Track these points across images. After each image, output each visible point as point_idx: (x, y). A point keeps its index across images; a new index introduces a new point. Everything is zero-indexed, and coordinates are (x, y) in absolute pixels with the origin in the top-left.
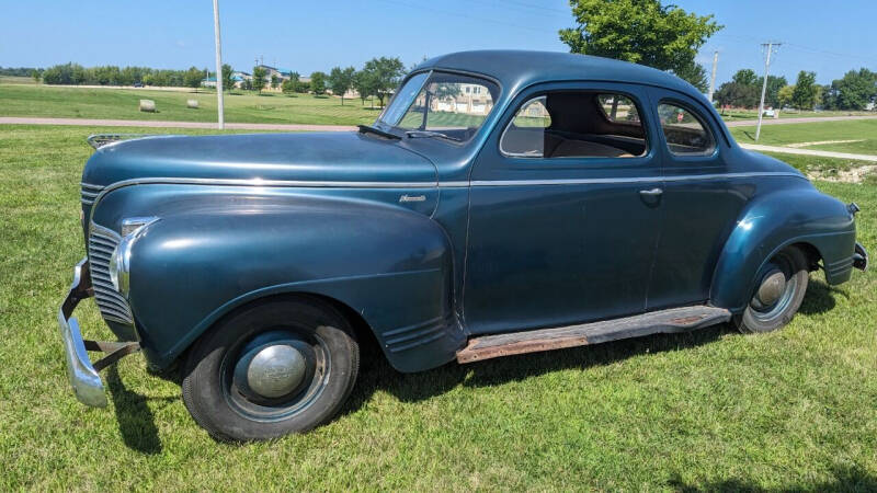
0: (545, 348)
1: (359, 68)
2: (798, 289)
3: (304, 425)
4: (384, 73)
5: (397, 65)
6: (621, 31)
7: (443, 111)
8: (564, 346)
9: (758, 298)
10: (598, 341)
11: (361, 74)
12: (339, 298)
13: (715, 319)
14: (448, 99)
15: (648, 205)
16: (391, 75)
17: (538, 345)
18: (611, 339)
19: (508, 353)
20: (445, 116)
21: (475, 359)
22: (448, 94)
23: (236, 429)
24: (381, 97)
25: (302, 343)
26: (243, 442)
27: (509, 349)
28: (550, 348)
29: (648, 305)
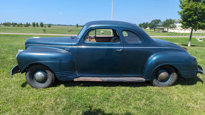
0: (92, 81)
1: (150, 22)
2: (173, 77)
3: (44, 87)
4: (156, 23)
5: (160, 21)
6: (191, 10)
7: (171, 32)
8: (96, 81)
9: (159, 78)
10: (105, 81)
11: (150, 24)
12: (46, 65)
13: (139, 81)
14: (173, 29)
15: (118, 53)
16: (158, 23)
17: (90, 80)
18: (108, 81)
19: (83, 80)
20: (171, 33)
21: (76, 81)
22: (173, 27)
23: (33, 85)
24: (155, 29)
25: (44, 73)
26: (34, 88)
27: (83, 79)
28: (93, 81)
29: (123, 75)
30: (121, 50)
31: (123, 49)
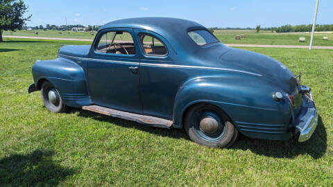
2: (228, 131)
3: (56, 111)
9: (201, 128)
10: (113, 116)
17: (97, 111)
27: (90, 109)
29: (145, 112)
30: (136, 68)
31: (139, 66)
